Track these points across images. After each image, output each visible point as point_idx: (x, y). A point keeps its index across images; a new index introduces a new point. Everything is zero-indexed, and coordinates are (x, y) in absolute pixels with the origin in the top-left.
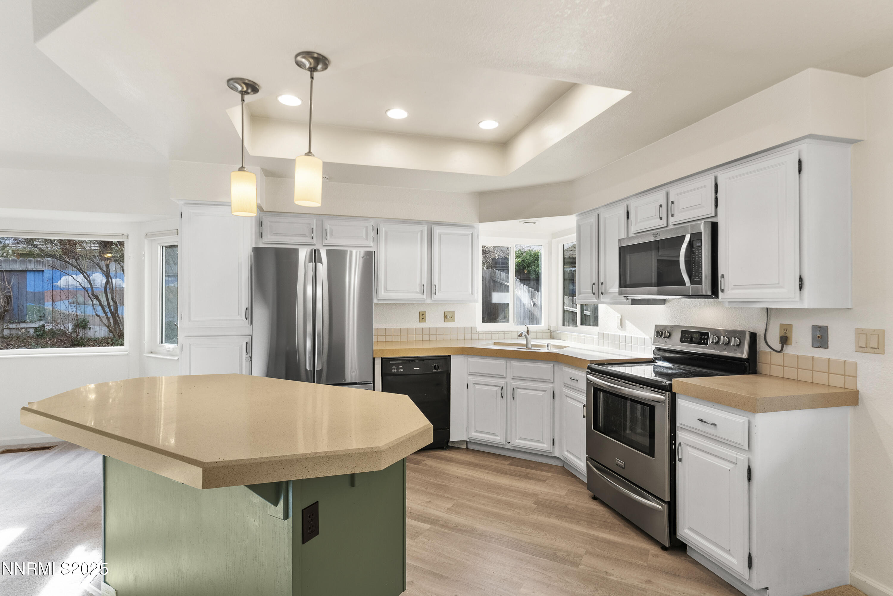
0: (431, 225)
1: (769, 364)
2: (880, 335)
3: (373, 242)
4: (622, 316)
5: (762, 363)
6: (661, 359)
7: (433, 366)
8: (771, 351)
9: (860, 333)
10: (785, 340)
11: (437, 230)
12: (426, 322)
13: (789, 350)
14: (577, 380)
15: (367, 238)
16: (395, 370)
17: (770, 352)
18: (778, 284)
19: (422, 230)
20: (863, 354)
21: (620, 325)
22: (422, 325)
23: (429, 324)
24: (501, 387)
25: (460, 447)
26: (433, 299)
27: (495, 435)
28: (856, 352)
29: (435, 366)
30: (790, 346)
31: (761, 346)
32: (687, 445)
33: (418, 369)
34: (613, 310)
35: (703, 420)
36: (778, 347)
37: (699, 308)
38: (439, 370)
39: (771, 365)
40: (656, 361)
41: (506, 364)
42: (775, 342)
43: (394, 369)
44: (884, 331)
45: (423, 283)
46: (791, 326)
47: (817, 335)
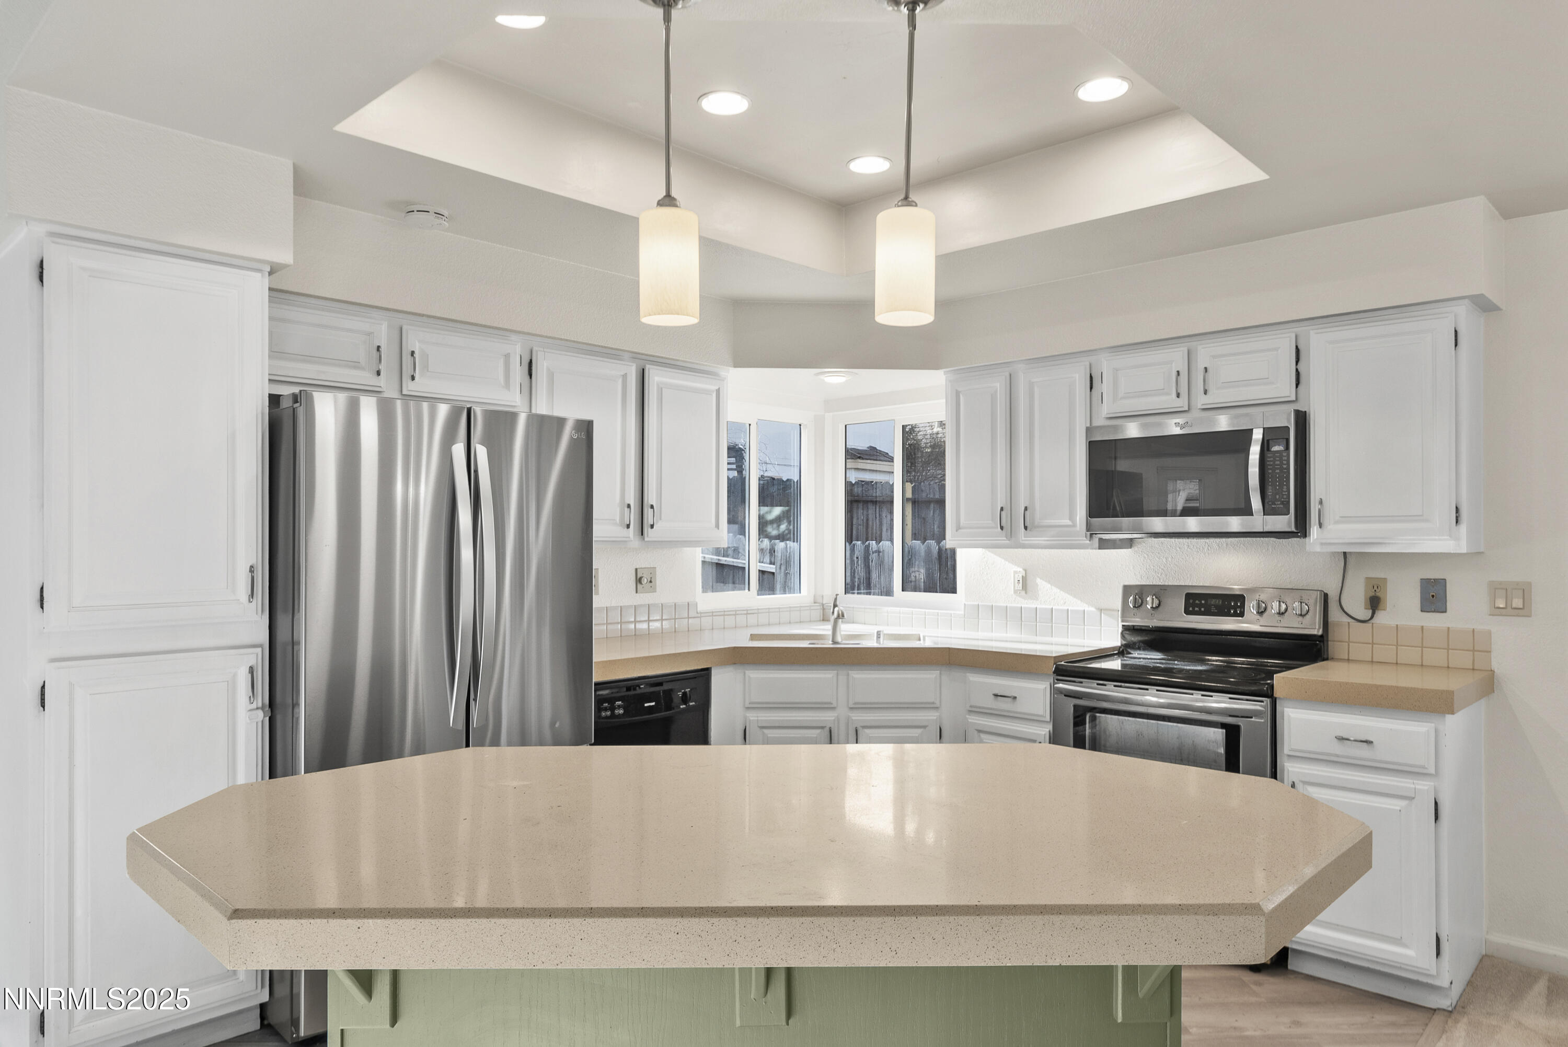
0: (643, 363)
1: (1346, 642)
2: (1525, 590)
4: (1025, 571)
5: (1334, 641)
6: (1141, 647)
7: (680, 694)
8: (1350, 620)
9: (1495, 589)
10: (1375, 603)
11: (655, 377)
13: (1382, 618)
14: (1015, 698)
15: (507, 385)
16: (609, 713)
17: (1349, 623)
18: (1422, 516)
19: (626, 374)
20: (1501, 618)
21: (1021, 588)
24: (827, 730)
26: (646, 539)
28: (1490, 615)
29: (684, 694)
30: (1383, 612)
31: (1335, 615)
32: (1305, 783)
33: (653, 706)
34: (1003, 560)
35: (1344, 737)
36: (1364, 614)
37: (1207, 554)
38: (691, 704)
39: (1350, 644)
40: (1129, 650)
41: (838, 679)
42: (1358, 608)
43: (606, 709)
44: (1530, 584)
45: (628, 501)
46: (1384, 580)
47: (1429, 594)
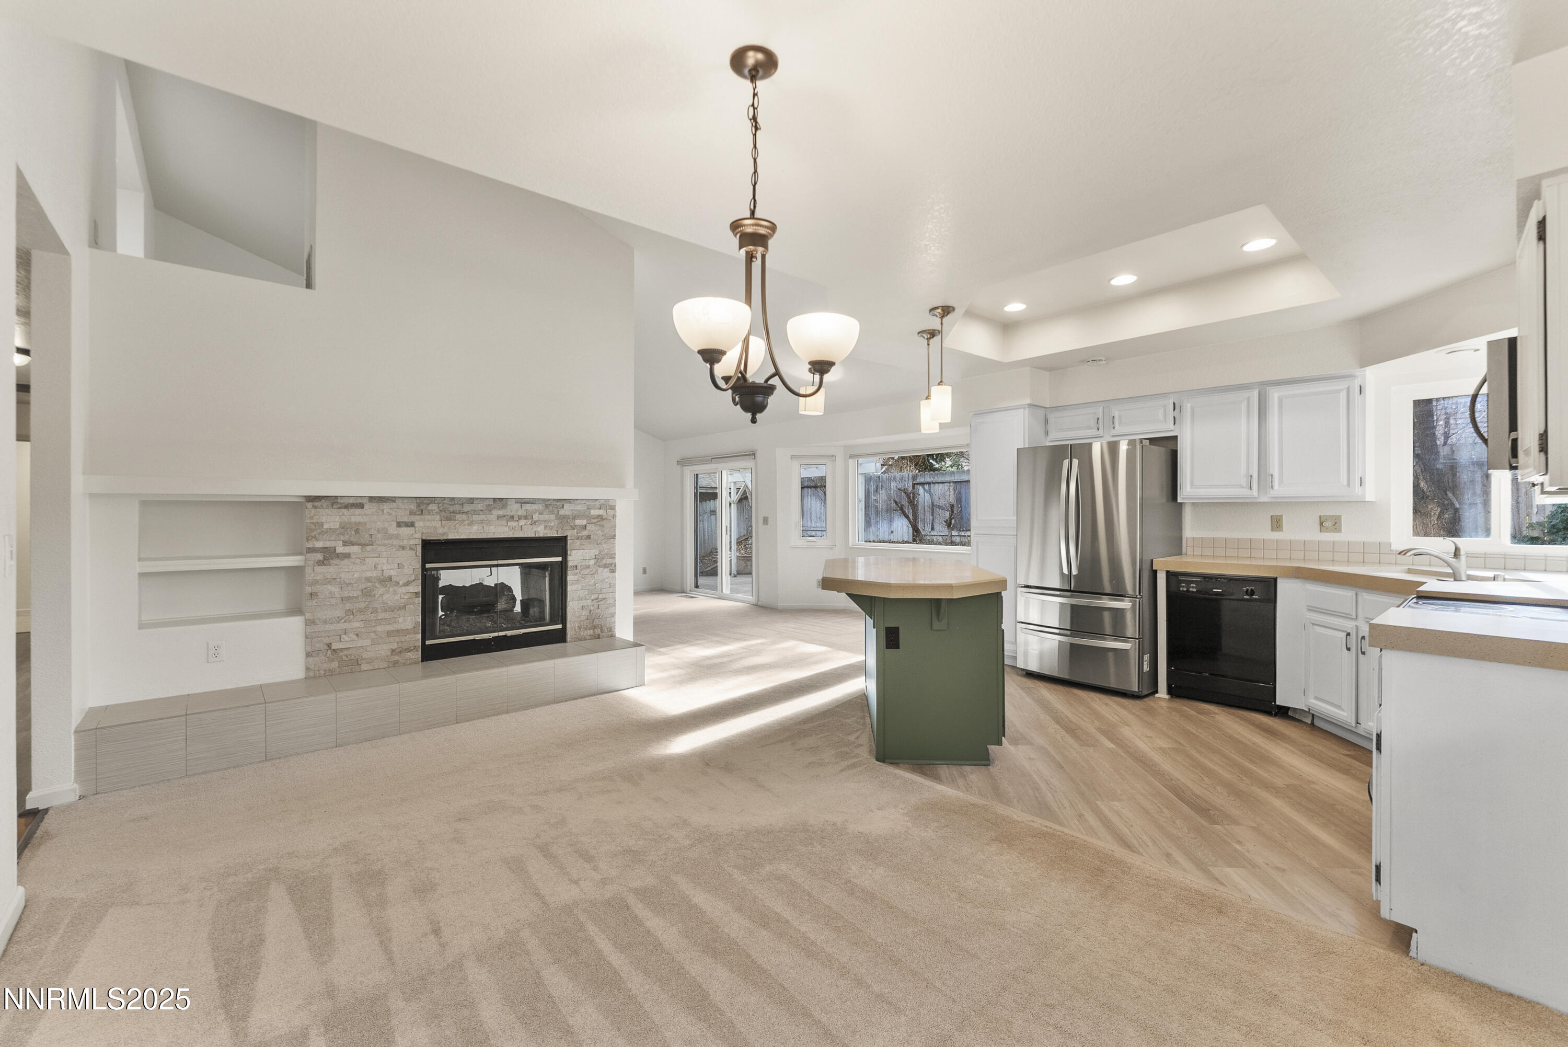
0: (1263, 388)
3: (1174, 424)
7: (1245, 589)
11: (1275, 393)
12: (1284, 530)
15: (1165, 420)
16: (1185, 589)
19: (1249, 397)
22: (1276, 535)
23: (1288, 533)
24: (1347, 633)
25: (1305, 721)
26: (1268, 495)
27: (1339, 707)
29: (1248, 590)
33: (1219, 591)
38: (1254, 597)
41: (1357, 597)
43: (1183, 587)
45: (1251, 473)
